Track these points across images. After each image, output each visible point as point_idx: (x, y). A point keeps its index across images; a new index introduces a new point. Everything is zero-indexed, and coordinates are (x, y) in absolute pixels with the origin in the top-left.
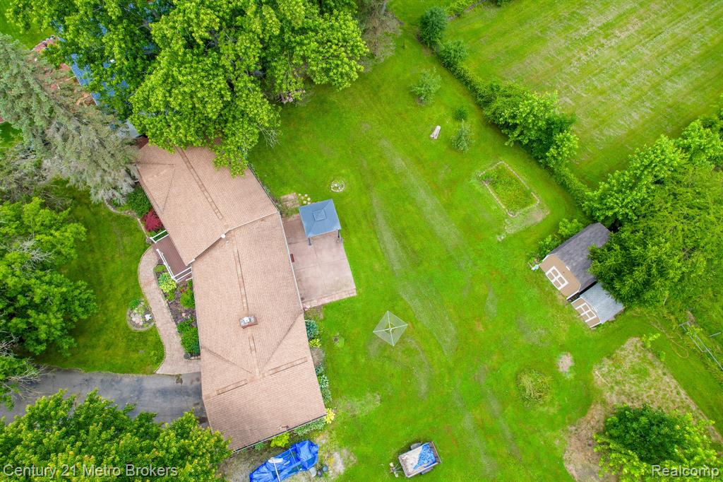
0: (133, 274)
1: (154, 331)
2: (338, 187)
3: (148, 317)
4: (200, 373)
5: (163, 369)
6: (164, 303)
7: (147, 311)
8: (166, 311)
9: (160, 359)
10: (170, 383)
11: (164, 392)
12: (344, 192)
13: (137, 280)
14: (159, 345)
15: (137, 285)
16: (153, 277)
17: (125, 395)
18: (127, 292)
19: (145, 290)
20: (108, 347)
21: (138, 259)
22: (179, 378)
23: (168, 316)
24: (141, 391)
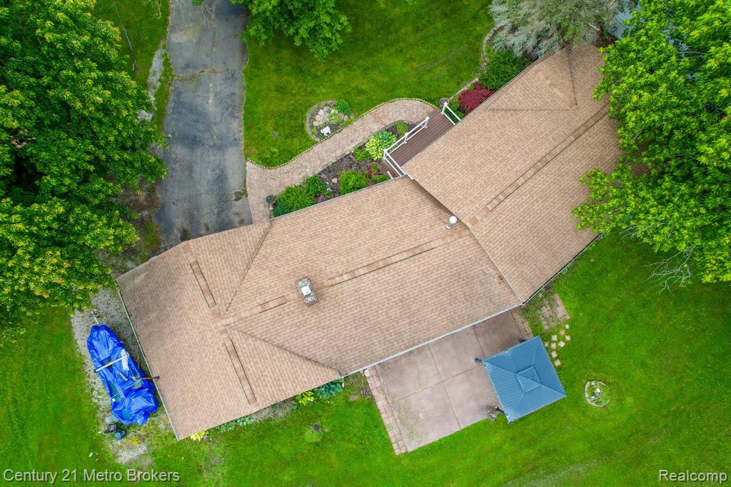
0: (390, 93)
1: (307, 144)
3: (326, 130)
4: (251, 222)
5: (252, 168)
6: (350, 148)
7: (335, 128)
8: (339, 153)
9: (268, 163)
10: (234, 184)
11: (221, 179)
13: (380, 101)
14: (287, 155)
15: (373, 103)
16: (388, 122)
17: (215, 130)
18: (360, 92)
19: (368, 116)
20: (281, 89)
21: (413, 94)
22: (242, 194)
23: (331, 159)
24: (221, 147)
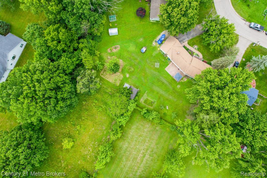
0: (202, 53)
1: (192, 47)
2: (179, 86)
3: (194, 48)
4: (181, 44)
5: (187, 42)
6: (193, 51)
7: (195, 49)
8: (192, 50)
9: (188, 43)
10: (184, 41)
11: (184, 39)
12: (177, 86)
14: (190, 45)
15: (200, 52)
16: (198, 54)
17: (189, 36)
18: (201, 50)
19: (198, 52)
20: (197, 41)
21: (203, 56)
22: (183, 42)
24: (188, 38)
